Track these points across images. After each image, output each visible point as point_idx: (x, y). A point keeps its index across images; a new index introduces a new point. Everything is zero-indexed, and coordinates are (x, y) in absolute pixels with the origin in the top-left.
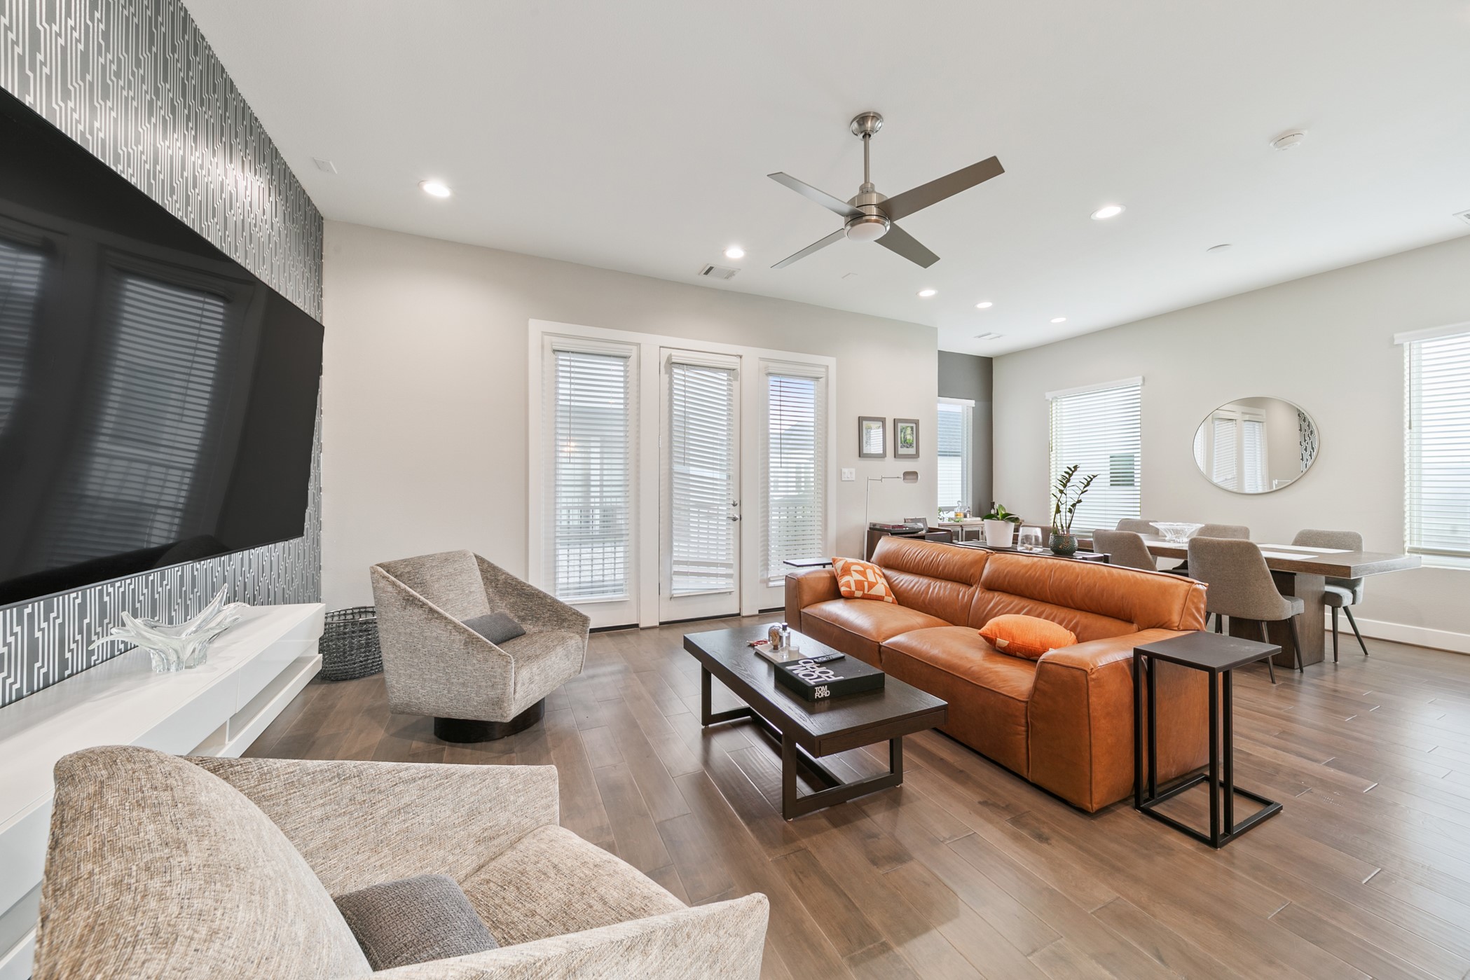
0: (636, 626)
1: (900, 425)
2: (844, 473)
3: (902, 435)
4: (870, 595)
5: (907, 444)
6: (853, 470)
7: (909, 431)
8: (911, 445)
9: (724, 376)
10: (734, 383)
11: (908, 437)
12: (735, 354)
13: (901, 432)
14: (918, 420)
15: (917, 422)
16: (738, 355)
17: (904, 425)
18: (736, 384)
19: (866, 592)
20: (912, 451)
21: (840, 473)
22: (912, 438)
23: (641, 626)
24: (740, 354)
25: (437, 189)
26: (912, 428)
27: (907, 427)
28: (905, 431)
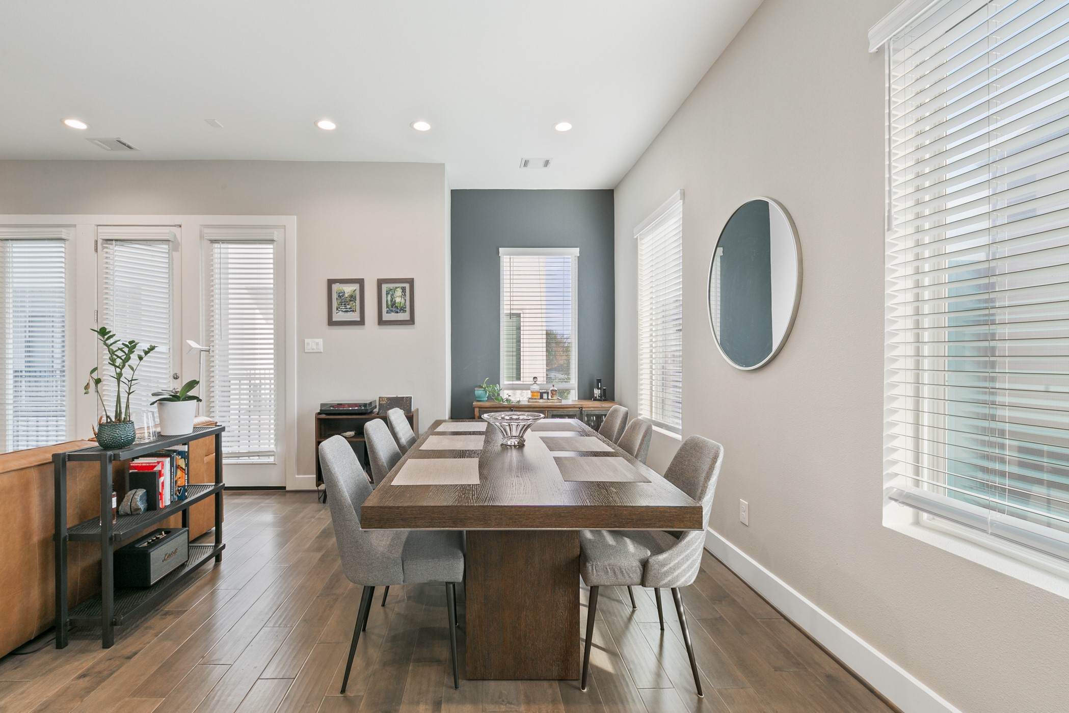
1: (385, 287)
2: (308, 344)
3: (389, 298)
5: (394, 307)
6: (320, 341)
7: (399, 292)
8: (403, 310)
10: (174, 253)
11: (398, 300)
12: (174, 224)
13: (387, 294)
14: (413, 279)
15: (411, 282)
16: (176, 225)
17: (392, 286)
18: (176, 256)
20: (405, 316)
21: (302, 344)
22: (403, 301)
24: (179, 224)
26: (404, 289)
27: (396, 288)
28: (393, 293)
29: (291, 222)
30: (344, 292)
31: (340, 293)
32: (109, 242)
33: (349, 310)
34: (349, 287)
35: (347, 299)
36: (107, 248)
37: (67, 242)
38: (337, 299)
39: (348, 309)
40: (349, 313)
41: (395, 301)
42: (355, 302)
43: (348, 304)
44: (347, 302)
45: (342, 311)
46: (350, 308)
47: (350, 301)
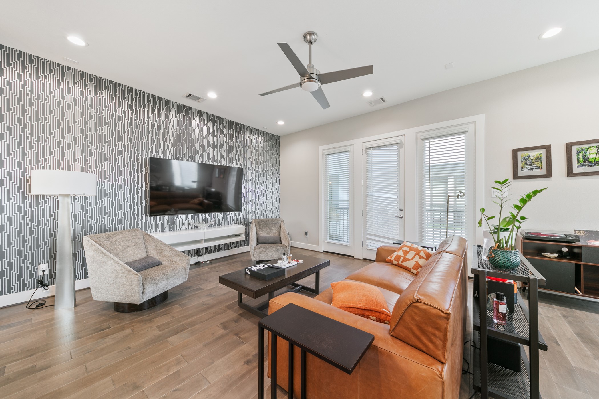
0: (353, 257)
1: (576, 148)
4: (402, 265)
5: (587, 162)
7: (593, 150)
8: (597, 163)
9: (396, 147)
10: (400, 150)
11: (592, 156)
12: (401, 135)
13: (579, 153)
16: (403, 135)
17: (585, 146)
18: (402, 150)
19: (400, 263)
23: (355, 257)
24: (404, 134)
25: (281, 123)
27: (591, 147)
28: (586, 151)
29: (480, 119)
30: (529, 156)
31: (525, 157)
32: (368, 149)
33: (535, 168)
34: (535, 152)
35: (533, 160)
36: (367, 152)
37: (350, 152)
38: (522, 161)
39: (533, 168)
40: (534, 170)
41: (588, 158)
42: (541, 162)
43: (534, 164)
44: (533, 162)
45: (528, 169)
46: (535, 167)
47: (536, 161)
